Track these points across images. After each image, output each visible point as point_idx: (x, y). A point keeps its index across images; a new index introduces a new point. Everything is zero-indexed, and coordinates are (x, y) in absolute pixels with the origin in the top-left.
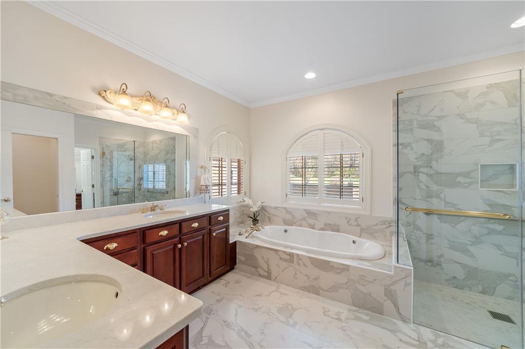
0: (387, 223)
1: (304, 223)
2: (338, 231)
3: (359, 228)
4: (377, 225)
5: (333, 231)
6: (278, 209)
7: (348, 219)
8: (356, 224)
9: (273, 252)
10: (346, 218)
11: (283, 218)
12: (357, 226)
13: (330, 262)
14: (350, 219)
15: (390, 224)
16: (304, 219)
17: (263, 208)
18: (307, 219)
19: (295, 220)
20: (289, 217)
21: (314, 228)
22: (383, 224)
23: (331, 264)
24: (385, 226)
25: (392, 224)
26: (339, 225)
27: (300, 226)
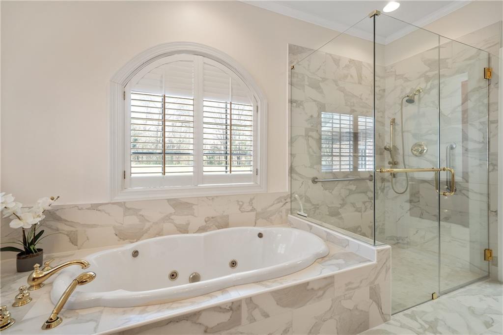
0: (283, 200)
1: (167, 226)
2: (226, 225)
3: (254, 213)
4: (273, 204)
5: (220, 227)
6: (100, 208)
7: (241, 203)
8: (251, 208)
9: (187, 325)
10: (238, 202)
11: (114, 228)
12: (251, 211)
13: (308, 283)
14: (243, 203)
15: (285, 200)
16: (167, 218)
17: (51, 215)
18: (172, 217)
19: (147, 225)
20: (132, 221)
21: (186, 232)
22: (279, 202)
23: (309, 287)
24: (281, 204)
25: (287, 201)
26: (228, 216)
27: (159, 234)
